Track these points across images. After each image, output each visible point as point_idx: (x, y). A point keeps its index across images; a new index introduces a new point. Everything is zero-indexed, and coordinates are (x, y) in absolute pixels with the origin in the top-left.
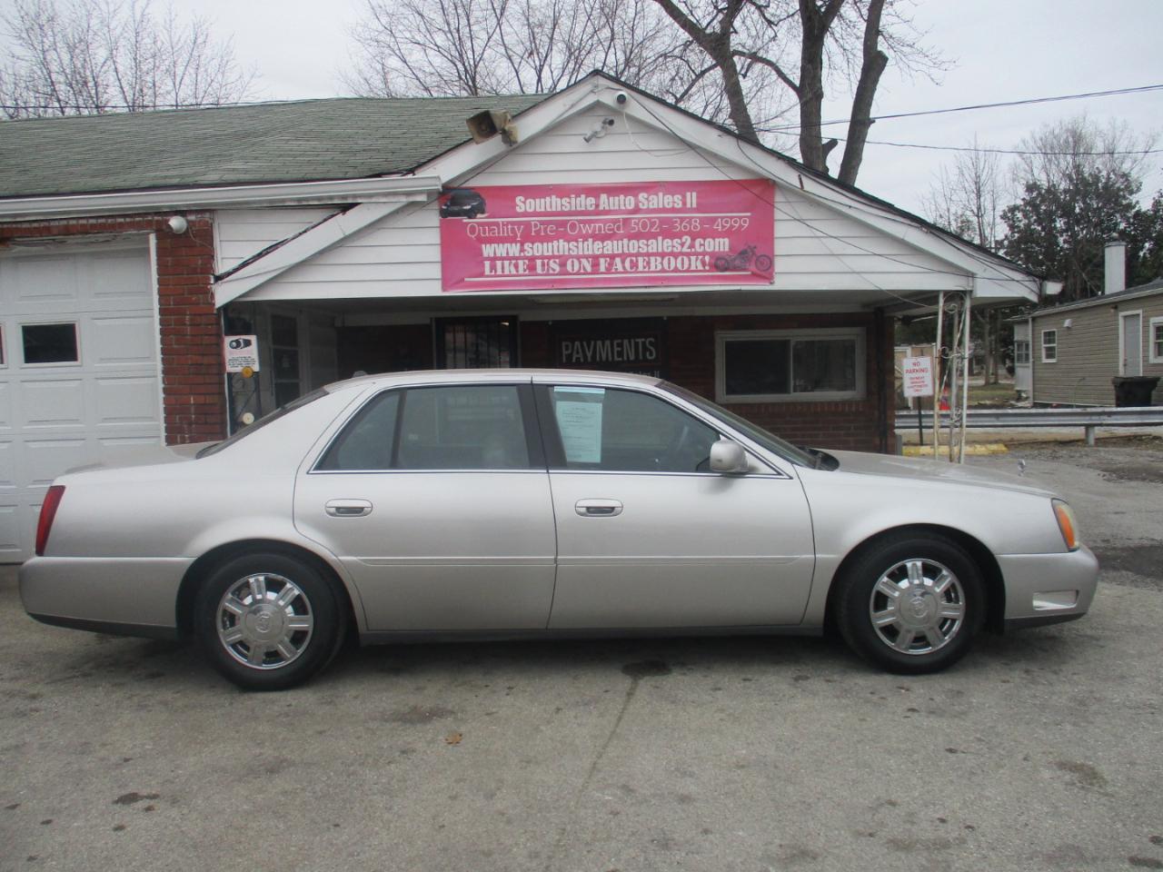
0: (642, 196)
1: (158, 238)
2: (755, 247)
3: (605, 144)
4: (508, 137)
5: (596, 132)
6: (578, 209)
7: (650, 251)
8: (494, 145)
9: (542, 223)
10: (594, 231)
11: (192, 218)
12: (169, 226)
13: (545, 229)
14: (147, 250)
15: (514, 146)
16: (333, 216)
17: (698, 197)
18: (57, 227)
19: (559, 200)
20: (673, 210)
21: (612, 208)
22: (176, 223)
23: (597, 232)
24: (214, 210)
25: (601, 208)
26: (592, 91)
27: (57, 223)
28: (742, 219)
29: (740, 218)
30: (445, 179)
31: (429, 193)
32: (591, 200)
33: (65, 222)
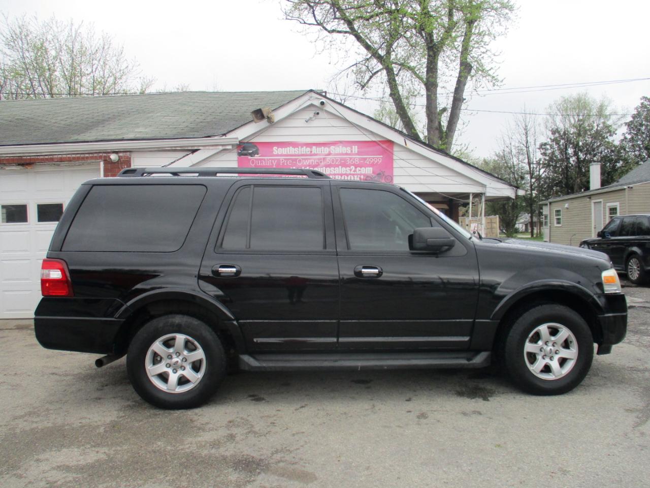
0: (332, 147)
1: (104, 164)
2: (384, 172)
3: (316, 123)
4: (269, 119)
5: (311, 118)
6: (303, 153)
7: (336, 173)
8: (263, 124)
9: (285, 159)
10: (309, 163)
11: (121, 154)
12: (110, 158)
13: (287, 162)
14: (99, 169)
15: (273, 123)
16: (188, 155)
17: (358, 148)
18: (57, 158)
19: (293, 149)
20: (347, 154)
21: (318, 152)
22: (113, 157)
23: (311, 164)
24: (131, 151)
25: (313, 153)
26: (309, 99)
27: (56, 156)
28: (379, 159)
29: (378, 158)
30: (240, 139)
31: (233, 145)
32: (308, 149)
33: (60, 156)
